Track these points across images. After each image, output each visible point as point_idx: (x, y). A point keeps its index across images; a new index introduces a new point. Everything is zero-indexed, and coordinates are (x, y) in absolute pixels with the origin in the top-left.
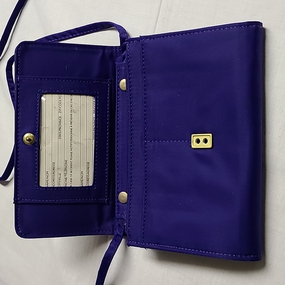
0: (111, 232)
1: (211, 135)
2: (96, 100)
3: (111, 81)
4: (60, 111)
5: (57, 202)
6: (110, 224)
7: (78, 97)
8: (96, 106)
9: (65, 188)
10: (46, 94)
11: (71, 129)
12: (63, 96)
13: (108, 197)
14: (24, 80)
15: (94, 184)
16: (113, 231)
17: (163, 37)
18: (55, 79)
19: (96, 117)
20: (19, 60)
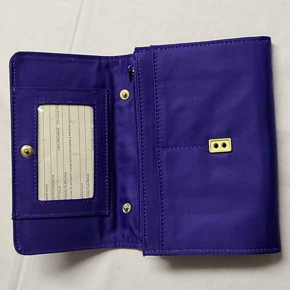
0: (113, 245)
1: (230, 139)
2: (94, 110)
3: (108, 91)
4: (58, 122)
5: (57, 216)
6: (111, 236)
7: (76, 107)
8: (94, 116)
9: (66, 201)
10: (43, 104)
11: (70, 140)
12: (60, 106)
13: (109, 209)
14: (20, 92)
15: (94, 195)
16: (115, 243)
17: (177, 47)
18: (53, 90)
19: (95, 127)
20: (14, 71)
